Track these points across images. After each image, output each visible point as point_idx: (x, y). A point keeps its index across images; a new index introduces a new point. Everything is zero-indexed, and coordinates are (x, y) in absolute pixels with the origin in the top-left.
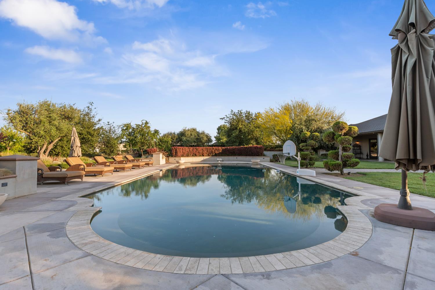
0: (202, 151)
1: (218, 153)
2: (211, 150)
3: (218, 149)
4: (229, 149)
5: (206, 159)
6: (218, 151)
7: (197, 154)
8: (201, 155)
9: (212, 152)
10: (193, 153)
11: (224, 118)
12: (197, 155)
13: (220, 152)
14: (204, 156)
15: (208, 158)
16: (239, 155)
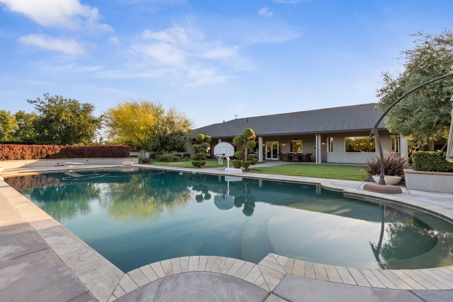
0: (21, 151)
1: (53, 155)
2: (39, 151)
3: (53, 149)
4: (74, 149)
5: (30, 164)
6: (52, 151)
7: (11, 155)
8: (20, 158)
9: (41, 153)
10: (3, 155)
11: (35, 102)
12: (11, 157)
13: (57, 152)
14: (24, 159)
15: (35, 162)
16: (90, 157)
